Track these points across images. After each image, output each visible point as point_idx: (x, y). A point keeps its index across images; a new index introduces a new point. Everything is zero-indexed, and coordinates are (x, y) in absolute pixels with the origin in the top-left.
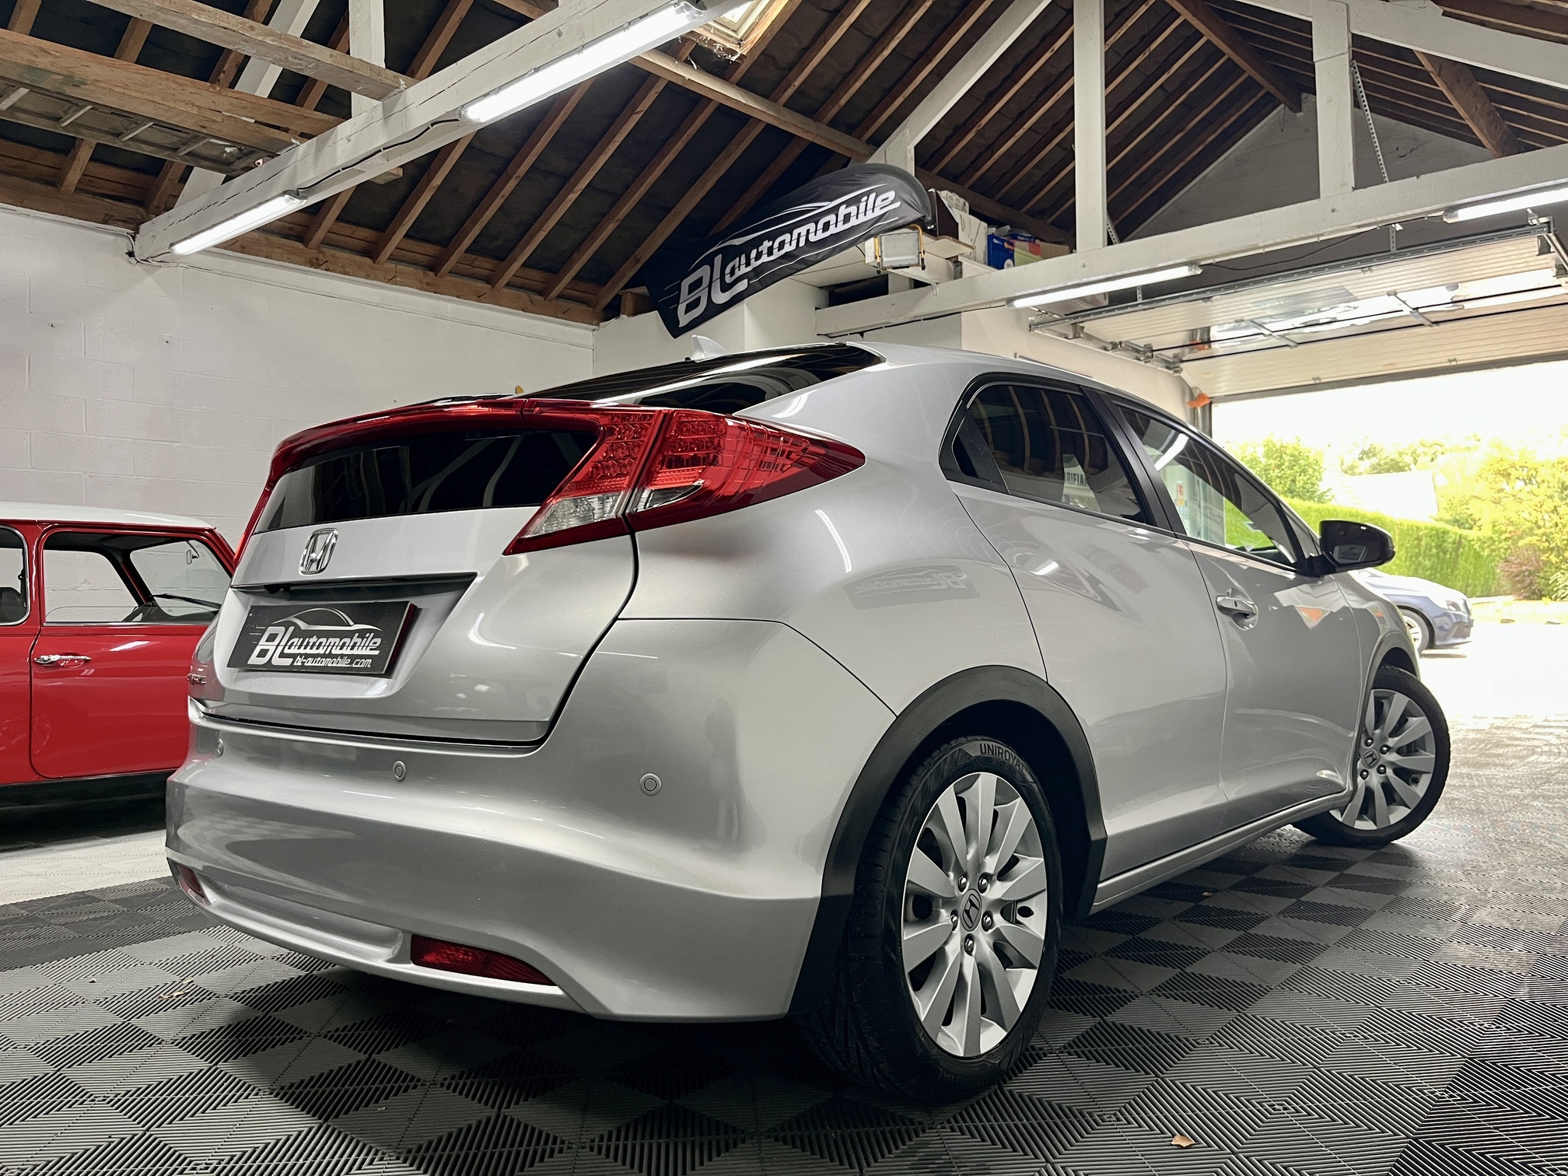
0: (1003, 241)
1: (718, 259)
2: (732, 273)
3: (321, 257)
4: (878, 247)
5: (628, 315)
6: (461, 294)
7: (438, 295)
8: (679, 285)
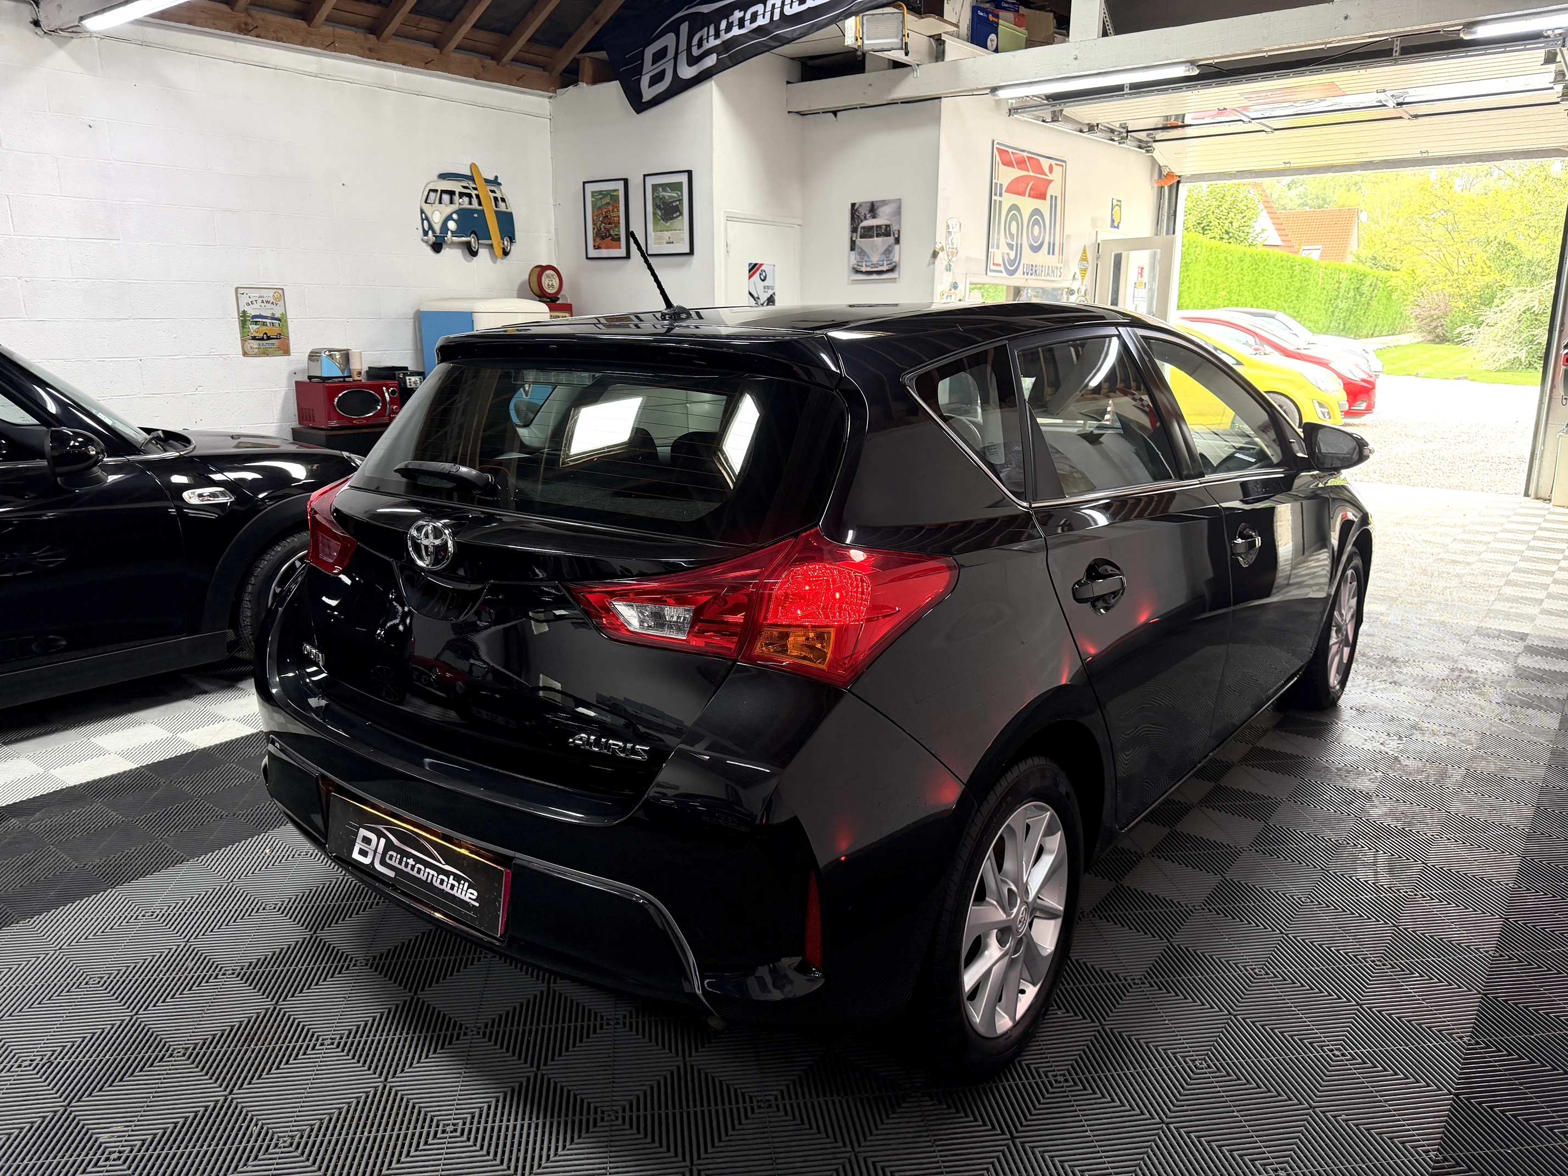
0: (988, 12)
1: (684, 28)
2: (700, 45)
3: (250, 21)
4: (859, 27)
5: (587, 84)
6: (407, 60)
7: (382, 62)
8: (642, 53)
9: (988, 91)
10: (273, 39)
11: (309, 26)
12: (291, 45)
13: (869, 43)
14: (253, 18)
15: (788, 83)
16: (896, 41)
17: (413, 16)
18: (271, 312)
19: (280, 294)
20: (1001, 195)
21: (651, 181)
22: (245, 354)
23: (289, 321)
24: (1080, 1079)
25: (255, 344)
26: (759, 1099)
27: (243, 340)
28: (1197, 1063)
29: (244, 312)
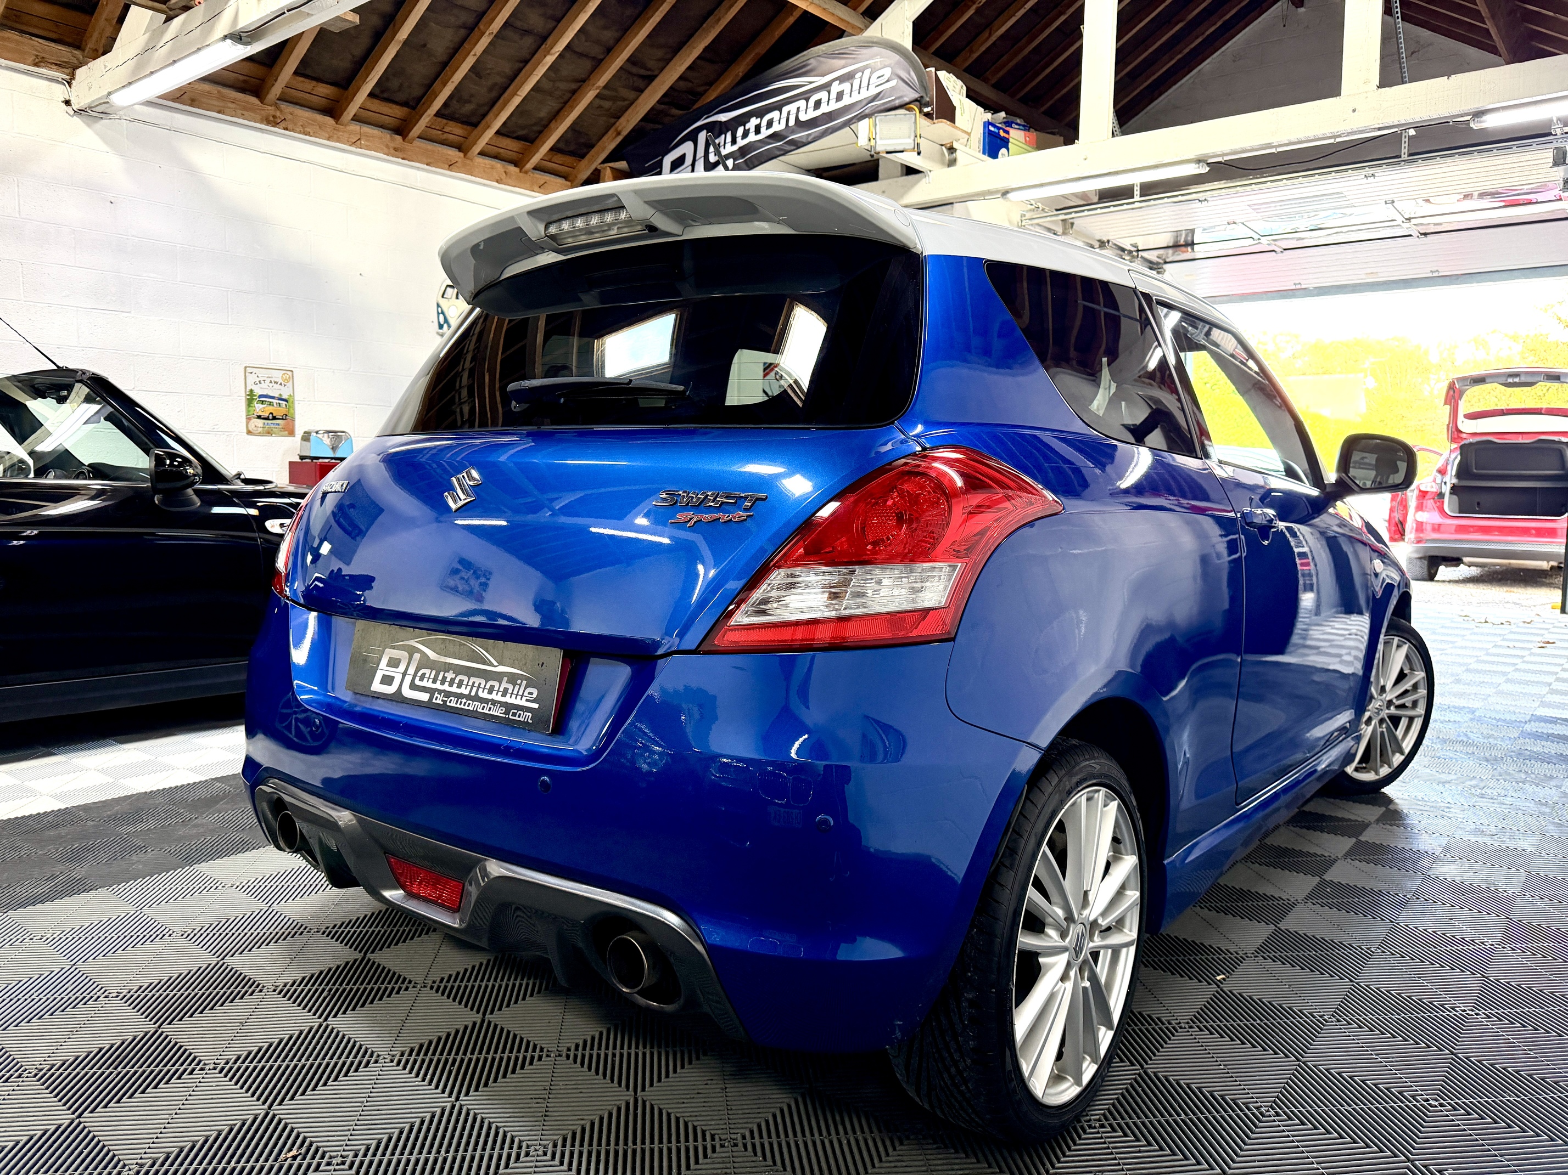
0: (999, 128)
3: (278, 114)
4: (873, 128)
6: (431, 162)
7: (406, 162)
8: (661, 161)
9: (1001, 195)
10: (300, 132)
11: (337, 123)
12: (316, 139)
13: (882, 145)
14: (281, 111)
16: (908, 142)
17: (439, 119)
18: (279, 392)
19: (289, 376)
22: (249, 432)
23: (296, 403)
24: (1119, 1125)
25: (260, 423)
26: (723, 1137)
27: (249, 419)
28: (1263, 1110)
29: (251, 391)
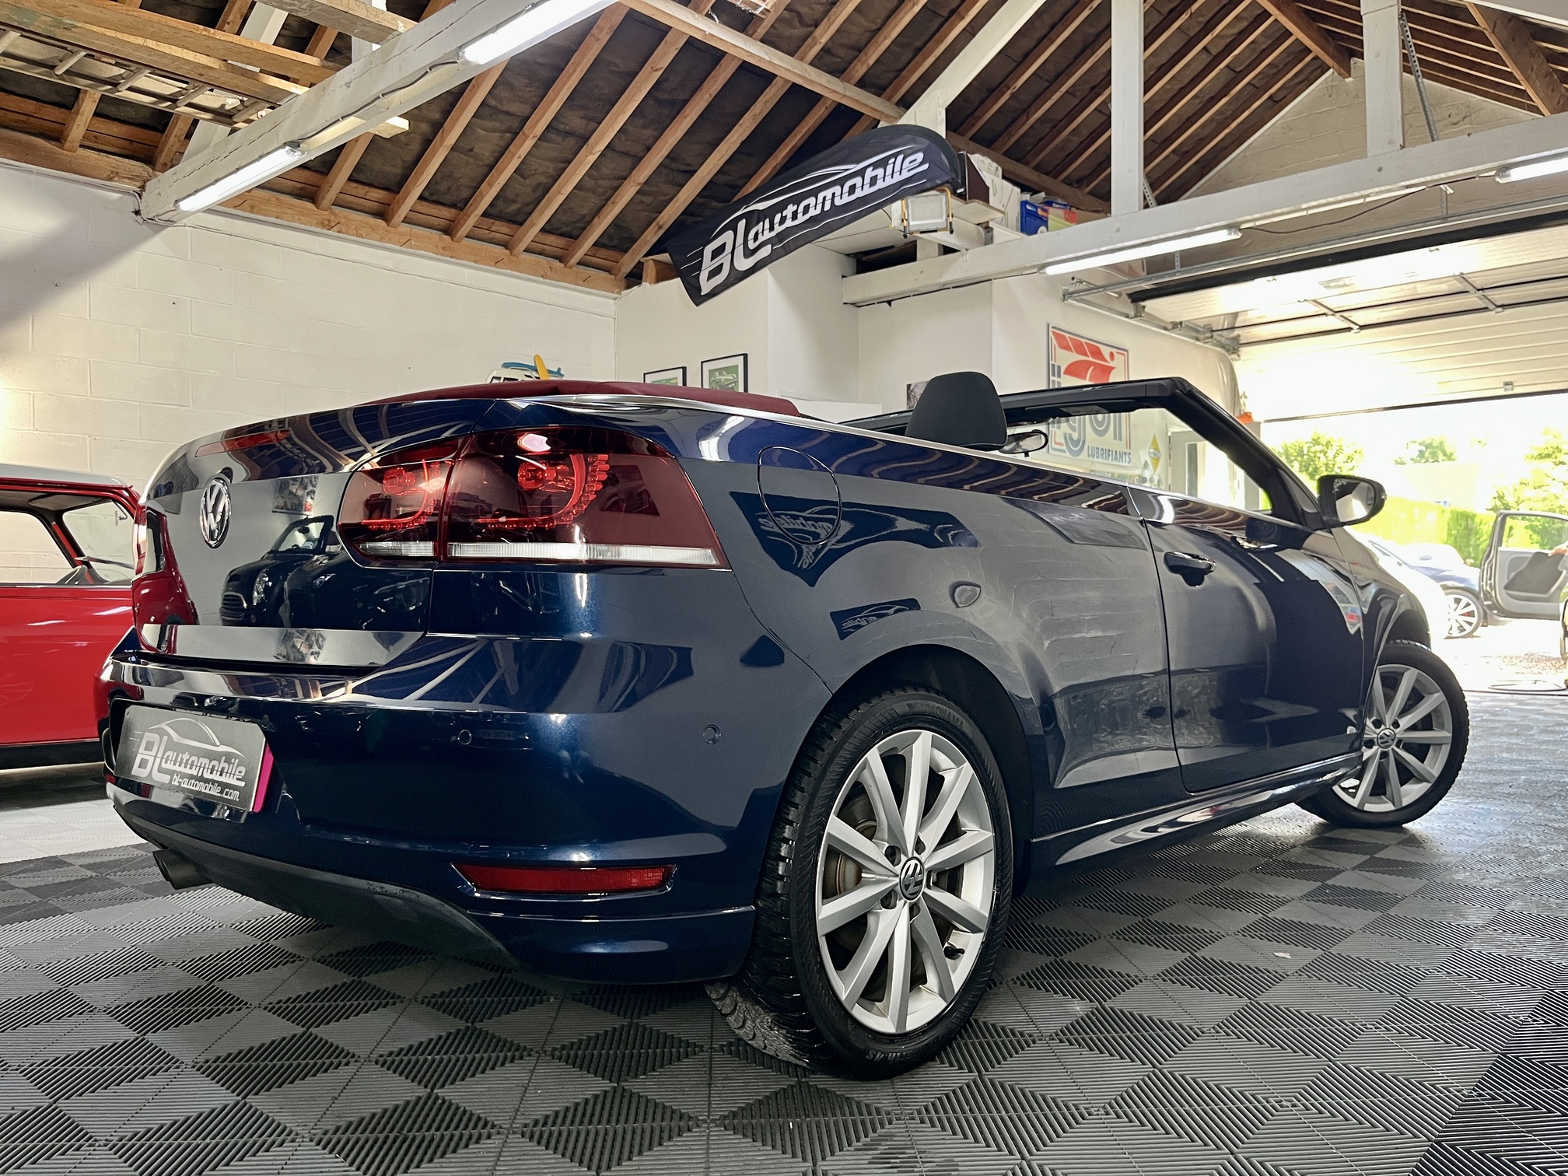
0: (1036, 207)
1: (742, 224)
2: (756, 238)
3: (333, 218)
4: (905, 210)
5: (650, 283)
6: (478, 259)
7: (454, 260)
8: (703, 249)
9: (1035, 270)
10: (353, 235)
11: (387, 225)
12: (370, 241)
13: (915, 224)
14: (336, 216)
15: (843, 277)
16: (941, 221)
17: (486, 219)
20: (1059, 376)
21: (707, 367)
